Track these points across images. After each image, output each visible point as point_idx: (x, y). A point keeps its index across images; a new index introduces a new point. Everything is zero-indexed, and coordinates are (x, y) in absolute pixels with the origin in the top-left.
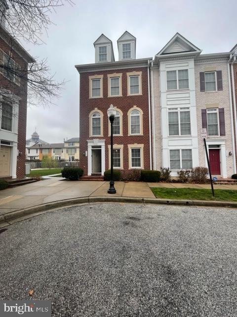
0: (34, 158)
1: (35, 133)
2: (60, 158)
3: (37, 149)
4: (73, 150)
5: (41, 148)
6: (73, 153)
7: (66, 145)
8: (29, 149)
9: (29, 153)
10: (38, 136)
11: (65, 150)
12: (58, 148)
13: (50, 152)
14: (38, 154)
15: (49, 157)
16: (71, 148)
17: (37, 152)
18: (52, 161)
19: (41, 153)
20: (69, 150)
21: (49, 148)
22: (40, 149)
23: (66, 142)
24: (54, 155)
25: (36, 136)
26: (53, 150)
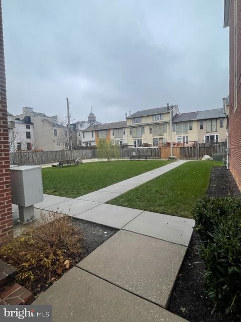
0: (90, 144)
1: (92, 114)
2: (121, 142)
3: (92, 132)
4: (140, 129)
5: (97, 129)
6: (139, 134)
7: (130, 123)
8: (84, 132)
9: (84, 137)
10: (95, 117)
11: (127, 131)
12: (119, 127)
13: (108, 135)
14: (94, 139)
15: (108, 142)
16: (137, 127)
17: (93, 137)
18: (112, 147)
19: (98, 136)
20: (134, 130)
21: (107, 129)
22: (96, 131)
23: (128, 119)
24: (113, 138)
25: (92, 118)
26: (111, 132)
